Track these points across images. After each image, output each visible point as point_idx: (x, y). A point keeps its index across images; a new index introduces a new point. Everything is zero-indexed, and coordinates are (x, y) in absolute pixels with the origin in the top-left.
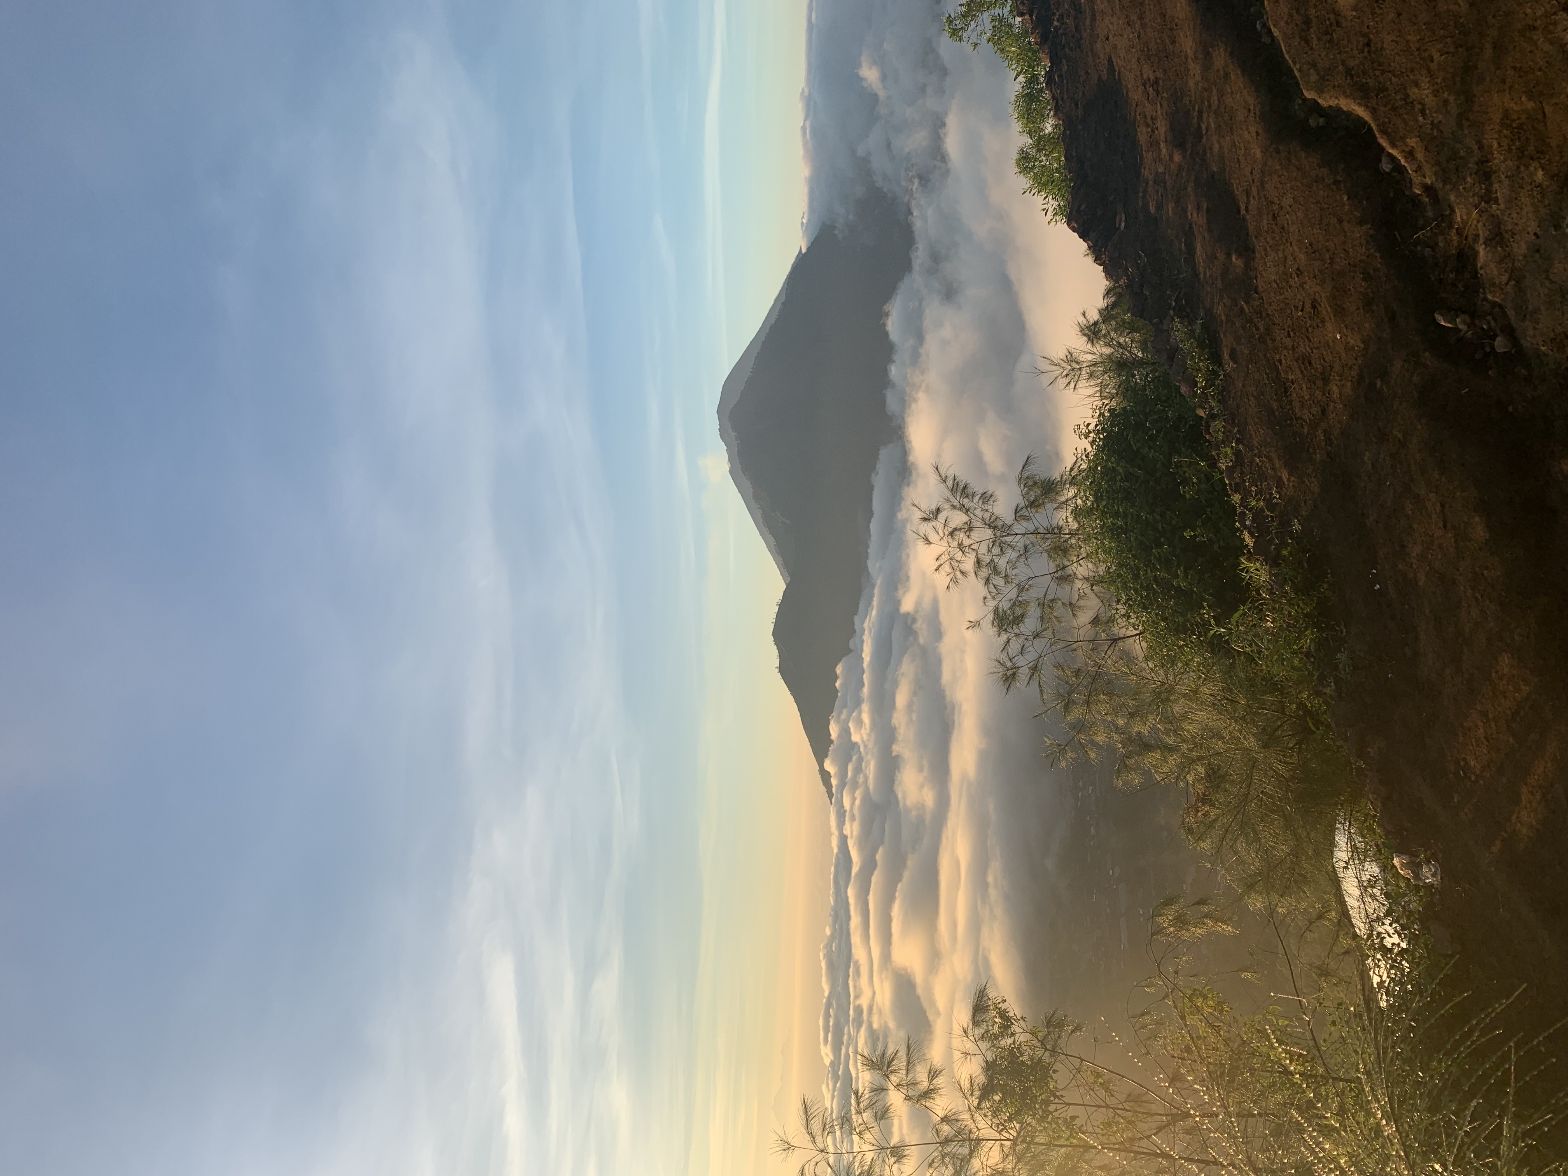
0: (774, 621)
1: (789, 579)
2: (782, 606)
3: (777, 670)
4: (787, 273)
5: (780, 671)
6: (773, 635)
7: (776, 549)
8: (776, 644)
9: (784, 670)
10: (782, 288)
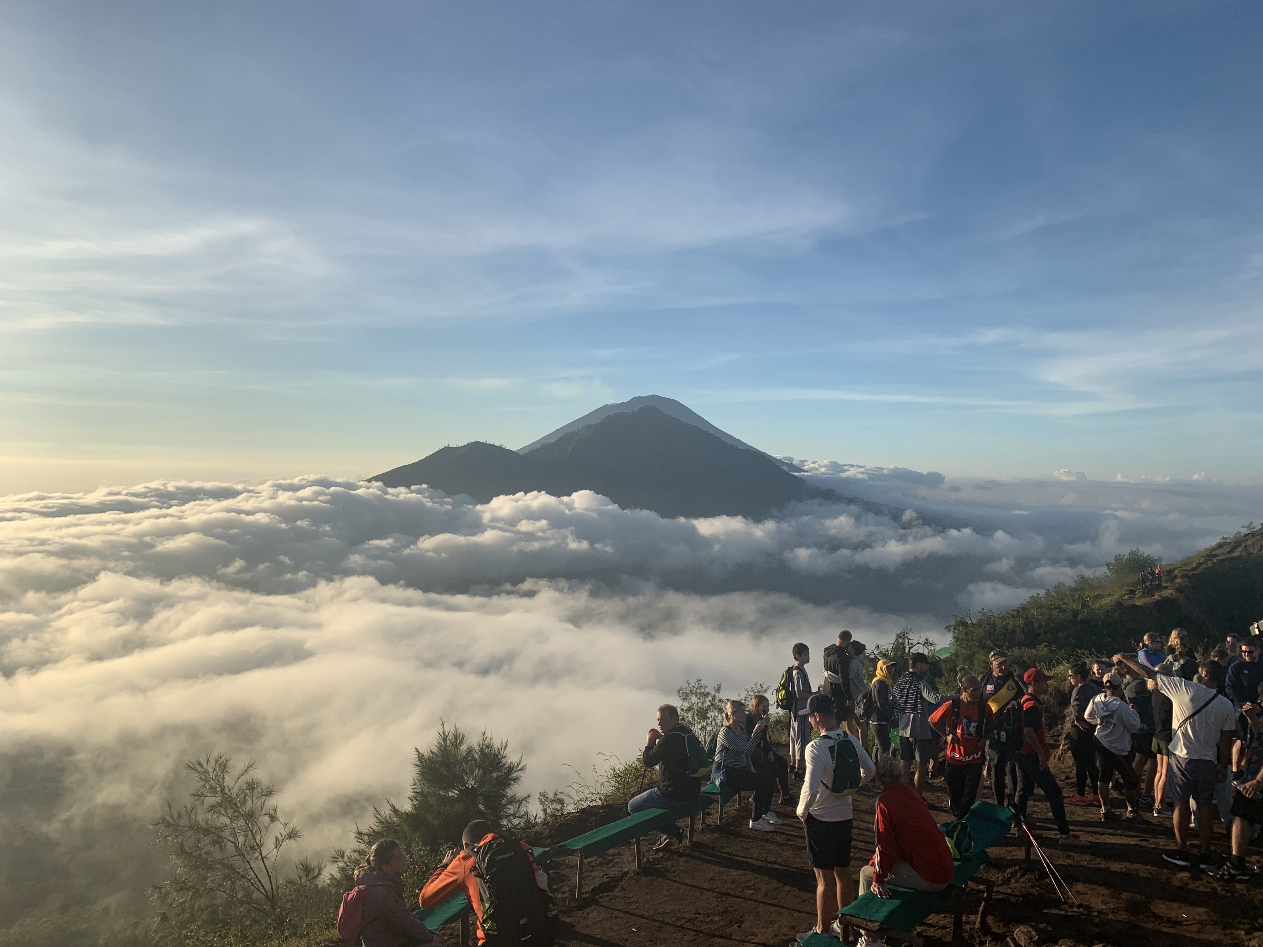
0: (488, 443)
1: (522, 454)
2: (500, 448)
3: (447, 445)
4: (759, 449)
5: (445, 448)
6: (476, 442)
7: (546, 443)
8: (468, 444)
9: (447, 450)
10: (748, 446)
